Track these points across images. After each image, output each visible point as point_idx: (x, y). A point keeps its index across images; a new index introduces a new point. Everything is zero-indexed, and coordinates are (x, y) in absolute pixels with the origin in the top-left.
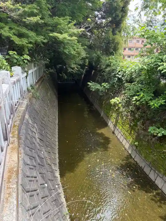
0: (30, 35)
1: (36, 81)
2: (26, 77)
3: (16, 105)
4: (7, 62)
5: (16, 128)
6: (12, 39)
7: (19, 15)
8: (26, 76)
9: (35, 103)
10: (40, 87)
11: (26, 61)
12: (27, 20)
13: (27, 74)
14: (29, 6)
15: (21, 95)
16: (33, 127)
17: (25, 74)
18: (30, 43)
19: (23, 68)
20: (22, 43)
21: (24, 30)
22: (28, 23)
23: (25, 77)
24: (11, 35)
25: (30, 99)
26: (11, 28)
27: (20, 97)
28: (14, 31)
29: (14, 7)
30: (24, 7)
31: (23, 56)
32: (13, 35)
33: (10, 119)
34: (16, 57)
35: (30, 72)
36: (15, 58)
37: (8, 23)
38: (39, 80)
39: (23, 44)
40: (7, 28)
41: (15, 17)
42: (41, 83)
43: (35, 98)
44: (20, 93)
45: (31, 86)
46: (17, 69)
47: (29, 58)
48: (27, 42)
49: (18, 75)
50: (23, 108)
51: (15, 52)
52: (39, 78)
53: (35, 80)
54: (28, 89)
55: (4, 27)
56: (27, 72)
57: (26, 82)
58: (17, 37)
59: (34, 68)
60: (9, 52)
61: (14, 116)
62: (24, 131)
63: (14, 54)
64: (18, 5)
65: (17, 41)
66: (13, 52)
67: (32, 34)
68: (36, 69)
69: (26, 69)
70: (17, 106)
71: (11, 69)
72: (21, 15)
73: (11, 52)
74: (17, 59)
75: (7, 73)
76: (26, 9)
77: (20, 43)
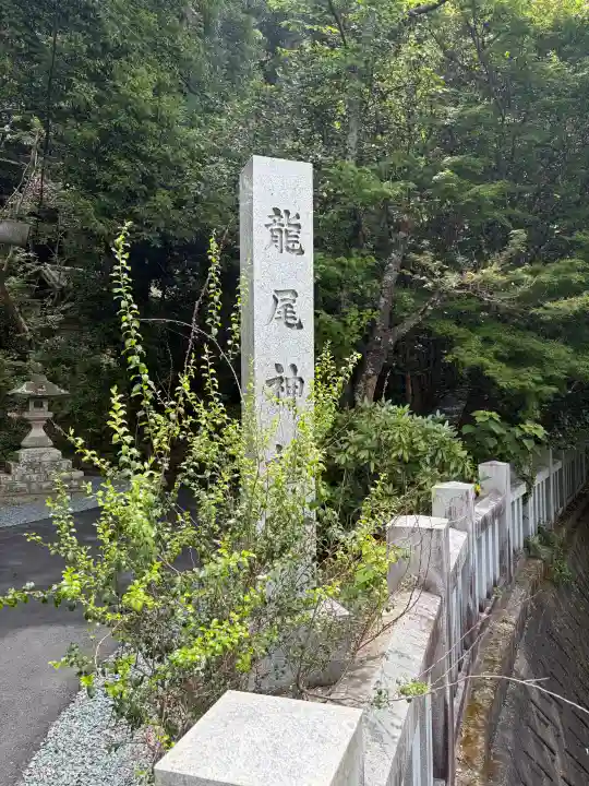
0: (551, 354)
1: (560, 512)
2: (525, 498)
3: (481, 610)
4: (464, 448)
5: (480, 718)
6: (489, 373)
7: (519, 299)
8: (525, 495)
9: (552, 604)
10: (575, 538)
11: (529, 444)
12: (546, 308)
13: (530, 487)
14: (554, 266)
15: (503, 569)
16: (547, 720)
17: (523, 489)
18: (549, 381)
19: (516, 468)
20: (522, 384)
21: (532, 342)
22: (549, 318)
23: (521, 500)
24: (487, 361)
25: (535, 587)
26: (487, 341)
27: (498, 576)
28: (496, 347)
29: (504, 279)
30: (534, 273)
31: (522, 426)
32: (491, 361)
33: (460, 670)
34: (497, 430)
35: (539, 479)
36: (493, 434)
37: (479, 325)
38: (569, 509)
39: (523, 386)
40: (475, 341)
41: (503, 304)
42: (578, 520)
43: (556, 585)
44: (500, 562)
45: (540, 531)
46: (497, 472)
47: (541, 432)
48: (539, 378)
49: (498, 493)
50: (506, 625)
51: (494, 414)
52: (569, 501)
53: (555, 509)
54: (527, 545)
55: (464, 339)
56: (529, 481)
57: (524, 517)
58: (504, 365)
59: (554, 463)
60: (474, 414)
61: (473, 658)
62: (509, 736)
63: (491, 418)
64: (520, 270)
65: (505, 377)
66: (488, 413)
67: (556, 350)
68: (559, 465)
69: (527, 471)
70: (484, 615)
71: (476, 469)
72: (524, 299)
73: (481, 416)
74: (498, 437)
75: (467, 493)
76: (544, 277)
77: (517, 383)
